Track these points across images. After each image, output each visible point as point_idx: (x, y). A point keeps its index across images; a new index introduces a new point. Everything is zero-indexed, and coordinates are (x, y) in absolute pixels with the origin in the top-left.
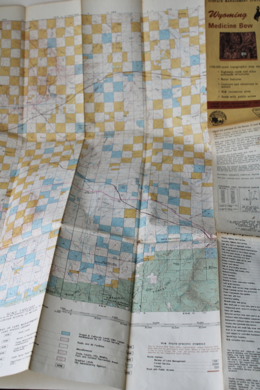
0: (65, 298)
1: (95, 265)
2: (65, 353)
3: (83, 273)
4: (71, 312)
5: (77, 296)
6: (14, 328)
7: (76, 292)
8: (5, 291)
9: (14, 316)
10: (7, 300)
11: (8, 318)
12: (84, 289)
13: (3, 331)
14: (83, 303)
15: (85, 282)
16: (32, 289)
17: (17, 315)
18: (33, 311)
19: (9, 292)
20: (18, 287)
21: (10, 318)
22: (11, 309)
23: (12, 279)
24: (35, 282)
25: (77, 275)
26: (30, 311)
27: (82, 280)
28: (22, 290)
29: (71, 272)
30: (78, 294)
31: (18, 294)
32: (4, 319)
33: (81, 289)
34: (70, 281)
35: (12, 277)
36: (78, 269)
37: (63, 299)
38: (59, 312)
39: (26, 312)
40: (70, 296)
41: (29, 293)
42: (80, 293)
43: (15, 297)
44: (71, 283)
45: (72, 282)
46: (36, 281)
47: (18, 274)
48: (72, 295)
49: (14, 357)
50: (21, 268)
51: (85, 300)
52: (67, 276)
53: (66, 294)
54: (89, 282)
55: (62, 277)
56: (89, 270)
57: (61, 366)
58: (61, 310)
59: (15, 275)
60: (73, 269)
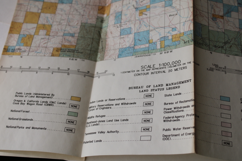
0: (215, 51)
1: (239, 8)
2: (229, 125)
3: (229, 18)
4: (225, 70)
5: (228, 49)
6: (157, 88)
7: (225, 43)
8: (131, 36)
9: (151, 71)
10: (136, 47)
11: (143, 72)
12: (233, 39)
13: (141, 90)
14: (236, 57)
15: (233, 30)
16: (170, 37)
17: (156, 70)
18: (181, 69)
19: (137, 38)
20: (148, 32)
21: (148, 73)
22: (146, 61)
23: (138, 22)
24: (174, 29)
25: (222, 20)
26: (175, 68)
27: (228, 28)
28: (155, 36)
29: (215, 17)
30: (227, 46)
31: (151, 42)
32: (138, 73)
33: (230, 39)
34: (216, 29)
35: (137, 19)
36: (221, 14)
37: (213, 53)
38: (212, 70)
39: (170, 69)
40: (220, 49)
41: (167, 43)
42: (230, 45)
43: (147, 45)
44: (218, 32)
45: (219, 30)
46: (173, 27)
47: (144, 16)
48: (222, 47)
49: (167, 130)
50: (148, 8)
51: (238, 53)
52: (211, 23)
53: (215, 46)
54: (237, 30)
55: (207, 24)
56: (234, 14)
57: (229, 144)
58: (214, 67)
59: (141, 17)
60: (217, 14)
